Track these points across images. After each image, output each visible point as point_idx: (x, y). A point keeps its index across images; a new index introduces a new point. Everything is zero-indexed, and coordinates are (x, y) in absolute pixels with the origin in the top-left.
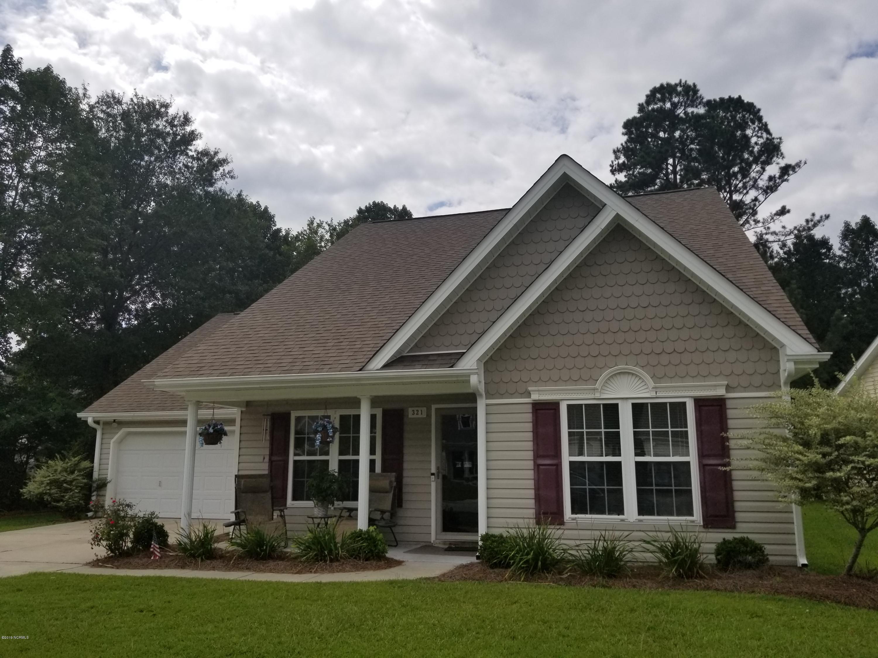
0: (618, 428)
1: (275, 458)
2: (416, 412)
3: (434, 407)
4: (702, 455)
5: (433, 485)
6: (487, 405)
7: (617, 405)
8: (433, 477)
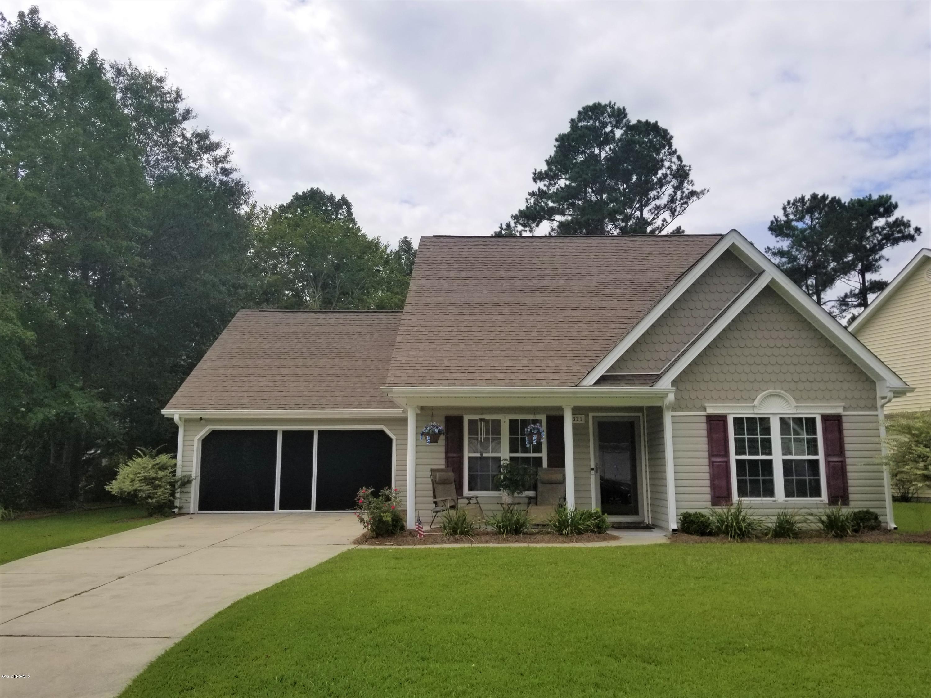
0: (770, 434)
1: (450, 455)
2: (576, 419)
3: (591, 415)
4: (827, 455)
5: (593, 478)
6: (672, 416)
7: (769, 418)
8: (592, 471)
